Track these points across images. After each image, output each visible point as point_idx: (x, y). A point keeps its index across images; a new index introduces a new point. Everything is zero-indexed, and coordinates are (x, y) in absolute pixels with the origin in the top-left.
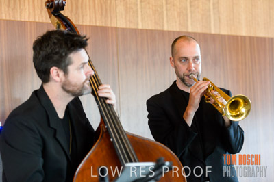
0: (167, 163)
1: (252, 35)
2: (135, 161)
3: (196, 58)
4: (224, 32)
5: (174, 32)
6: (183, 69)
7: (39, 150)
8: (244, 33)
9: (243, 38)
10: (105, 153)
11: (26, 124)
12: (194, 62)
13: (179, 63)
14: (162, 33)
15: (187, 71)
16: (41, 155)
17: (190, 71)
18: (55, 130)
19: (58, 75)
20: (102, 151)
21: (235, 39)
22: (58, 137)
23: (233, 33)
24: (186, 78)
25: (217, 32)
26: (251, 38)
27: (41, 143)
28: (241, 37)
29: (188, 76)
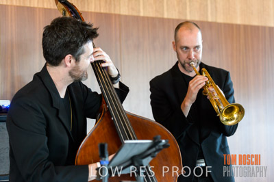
0: (164, 141)
1: (247, 23)
2: (135, 139)
3: (198, 47)
4: (220, 20)
5: (173, 20)
6: (184, 56)
7: (43, 128)
8: (239, 21)
9: (238, 26)
10: (106, 130)
11: (30, 105)
12: (195, 51)
13: (180, 51)
14: (162, 21)
15: (187, 59)
16: (45, 133)
17: (190, 59)
18: (58, 110)
19: (70, 61)
20: (104, 129)
21: (230, 27)
22: (60, 116)
23: (229, 22)
24: (187, 65)
25: (214, 20)
26: (245, 27)
27: (45, 122)
28: (236, 25)
29: (189, 64)
